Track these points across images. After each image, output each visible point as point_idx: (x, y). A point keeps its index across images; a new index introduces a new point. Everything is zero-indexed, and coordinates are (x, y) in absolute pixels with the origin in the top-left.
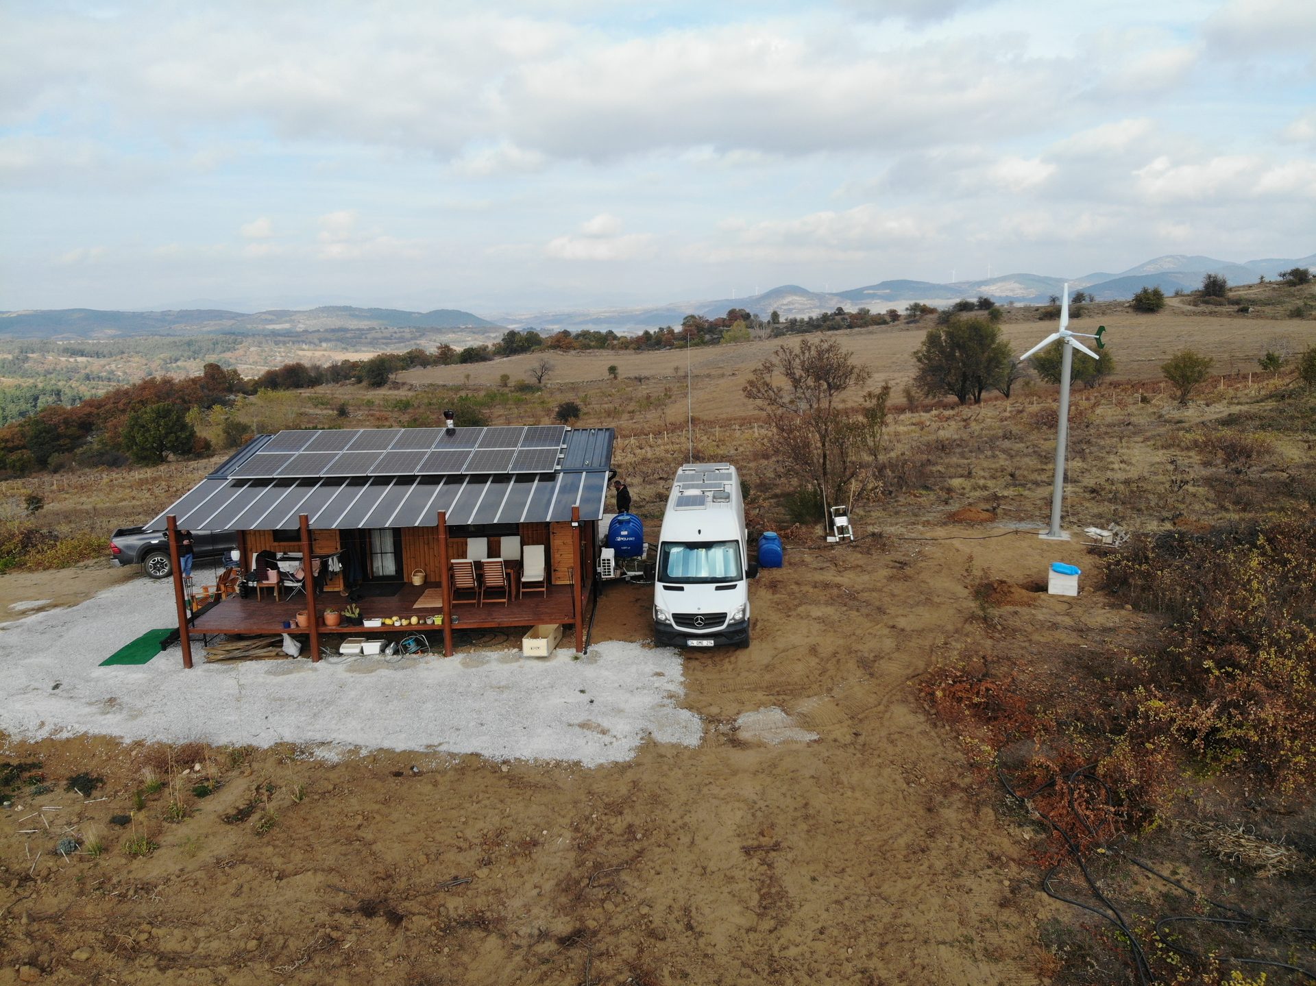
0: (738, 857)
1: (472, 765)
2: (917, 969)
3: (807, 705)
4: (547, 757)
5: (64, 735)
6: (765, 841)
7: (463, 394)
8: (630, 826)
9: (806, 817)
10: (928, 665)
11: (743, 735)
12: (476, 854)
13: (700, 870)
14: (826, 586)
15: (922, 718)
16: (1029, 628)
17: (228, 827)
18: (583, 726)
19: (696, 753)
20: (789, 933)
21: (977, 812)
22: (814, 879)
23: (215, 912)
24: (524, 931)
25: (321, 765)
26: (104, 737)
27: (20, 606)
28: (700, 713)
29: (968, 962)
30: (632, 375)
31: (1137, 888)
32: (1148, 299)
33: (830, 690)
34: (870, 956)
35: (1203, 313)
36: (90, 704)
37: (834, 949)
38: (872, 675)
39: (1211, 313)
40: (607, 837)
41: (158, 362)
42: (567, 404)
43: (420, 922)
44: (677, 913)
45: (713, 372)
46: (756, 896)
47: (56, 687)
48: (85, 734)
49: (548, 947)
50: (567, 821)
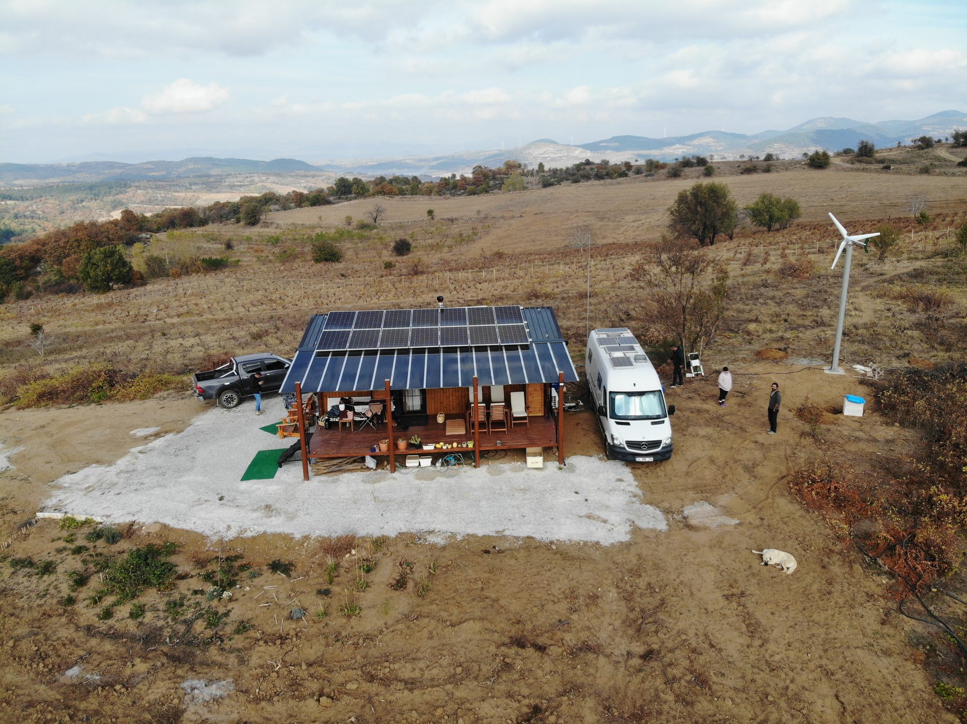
0: (723, 602)
1: (530, 545)
2: (849, 664)
3: (724, 499)
4: (576, 538)
5: (249, 534)
6: (735, 591)
7: (318, 231)
8: (649, 584)
9: (753, 575)
10: (788, 469)
11: (693, 522)
12: (563, 606)
13: (703, 611)
14: (699, 411)
15: (798, 507)
16: (841, 441)
17: (398, 593)
18: (589, 517)
19: (668, 534)
20: (772, 647)
21: (851, 568)
22: (773, 613)
23: (422, 650)
24: (617, 652)
25: (433, 547)
26: (280, 534)
27: (140, 432)
28: (658, 507)
29: (875, 658)
30: (445, 217)
31: (951, 609)
32: (819, 159)
33: (733, 488)
34: (821, 657)
35: (858, 170)
36: (255, 510)
37: (800, 655)
38: (755, 477)
39: (863, 169)
40: (639, 591)
41: (69, 203)
42: (401, 240)
43: (555, 651)
44: (702, 638)
45: (506, 215)
46: (744, 626)
47: (221, 499)
48: (265, 533)
49: (636, 662)
50: (609, 582)
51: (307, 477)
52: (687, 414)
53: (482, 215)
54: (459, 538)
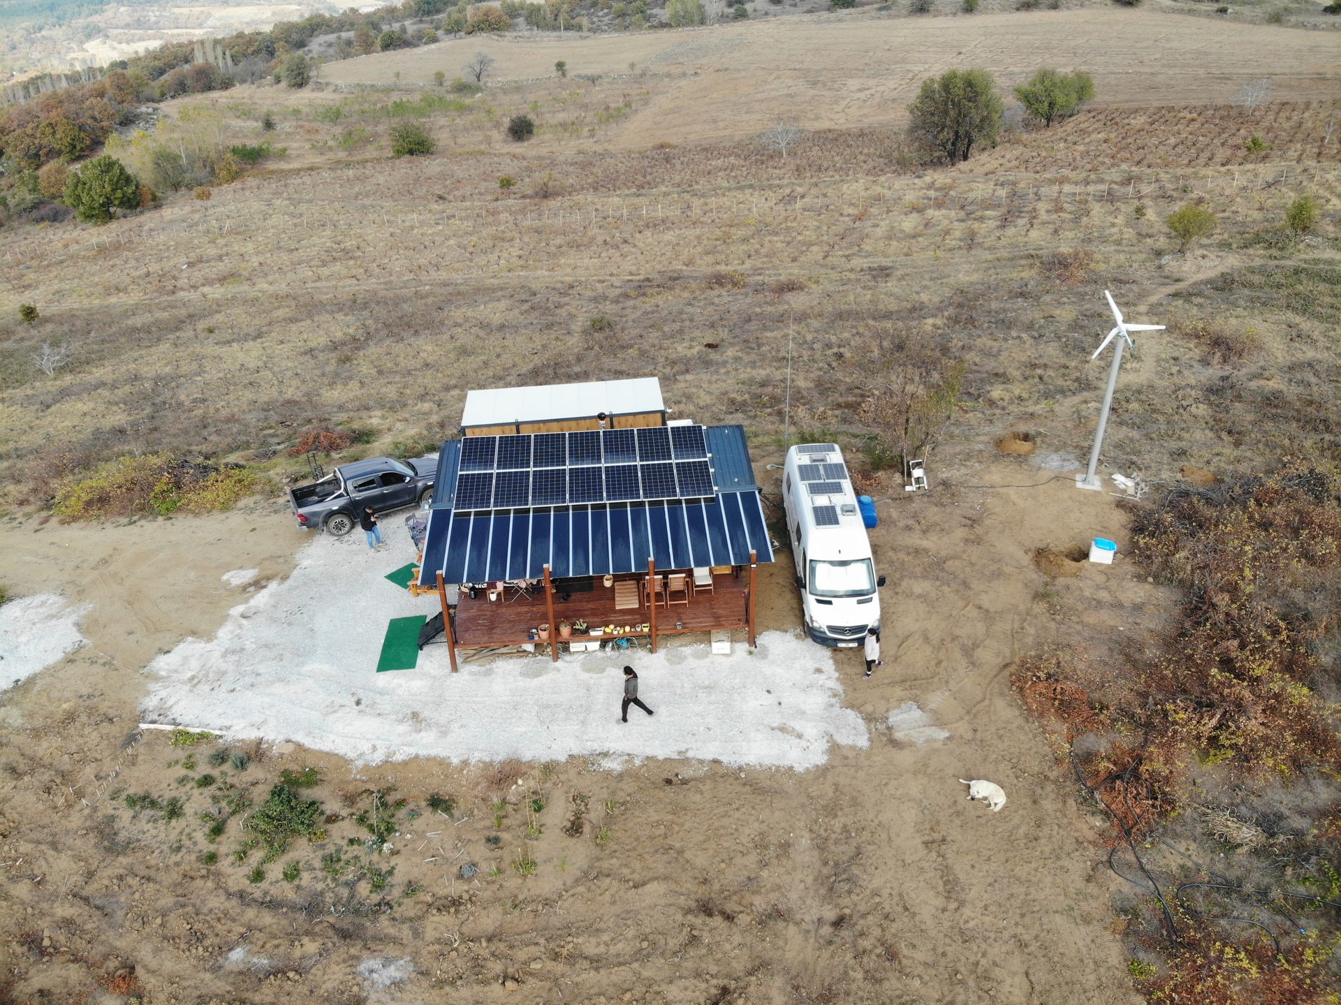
0: (922, 852)
1: (718, 772)
2: (1044, 934)
3: (937, 699)
4: (767, 762)
5: (399, 757)
6: (936, 836)
7: (395, 97)
8: (845, 826)
9: (958, 814)
10: (1013, 653)
11: (899, 735)
12: (753, 858)
13: (900, 863)
15: (1017, 713)
16: (1080, 607)
17: (574, 840)
18: (782, 729)
19: (869, 753)
20: (967, 912)
21: (1065, 802)
22: (973, 867)
23: (605, 918)
24: (807, 918)
25: (608, 774)
26: (435, 758)
27: (238, 578)
28: (861, 712)
29: (1073, 925)
30: (584, 72)
31: (1165, 861)
33: (947, 682)
34: (1017, 924)
35: (1181, 11)
36: (401, 721)
37: (995, 921)
38: (973, 664)
39: (1189, 11)
40: (833, 836)
42: (519, 118)
43: (743, 919)
44: (896, 899)
45: (675, 70)
46: (941, 883)
47: (358, 703)
48: (417, 757)
49: (826, 930)
50: (802, 824)
51: (455, 668)
52: (902, 555)
53: (638, 71)
54: (638, 762)
